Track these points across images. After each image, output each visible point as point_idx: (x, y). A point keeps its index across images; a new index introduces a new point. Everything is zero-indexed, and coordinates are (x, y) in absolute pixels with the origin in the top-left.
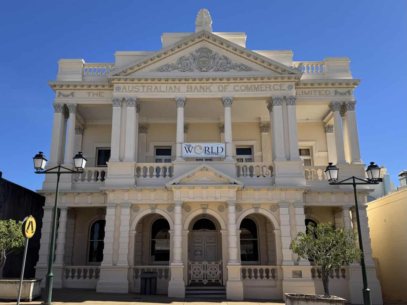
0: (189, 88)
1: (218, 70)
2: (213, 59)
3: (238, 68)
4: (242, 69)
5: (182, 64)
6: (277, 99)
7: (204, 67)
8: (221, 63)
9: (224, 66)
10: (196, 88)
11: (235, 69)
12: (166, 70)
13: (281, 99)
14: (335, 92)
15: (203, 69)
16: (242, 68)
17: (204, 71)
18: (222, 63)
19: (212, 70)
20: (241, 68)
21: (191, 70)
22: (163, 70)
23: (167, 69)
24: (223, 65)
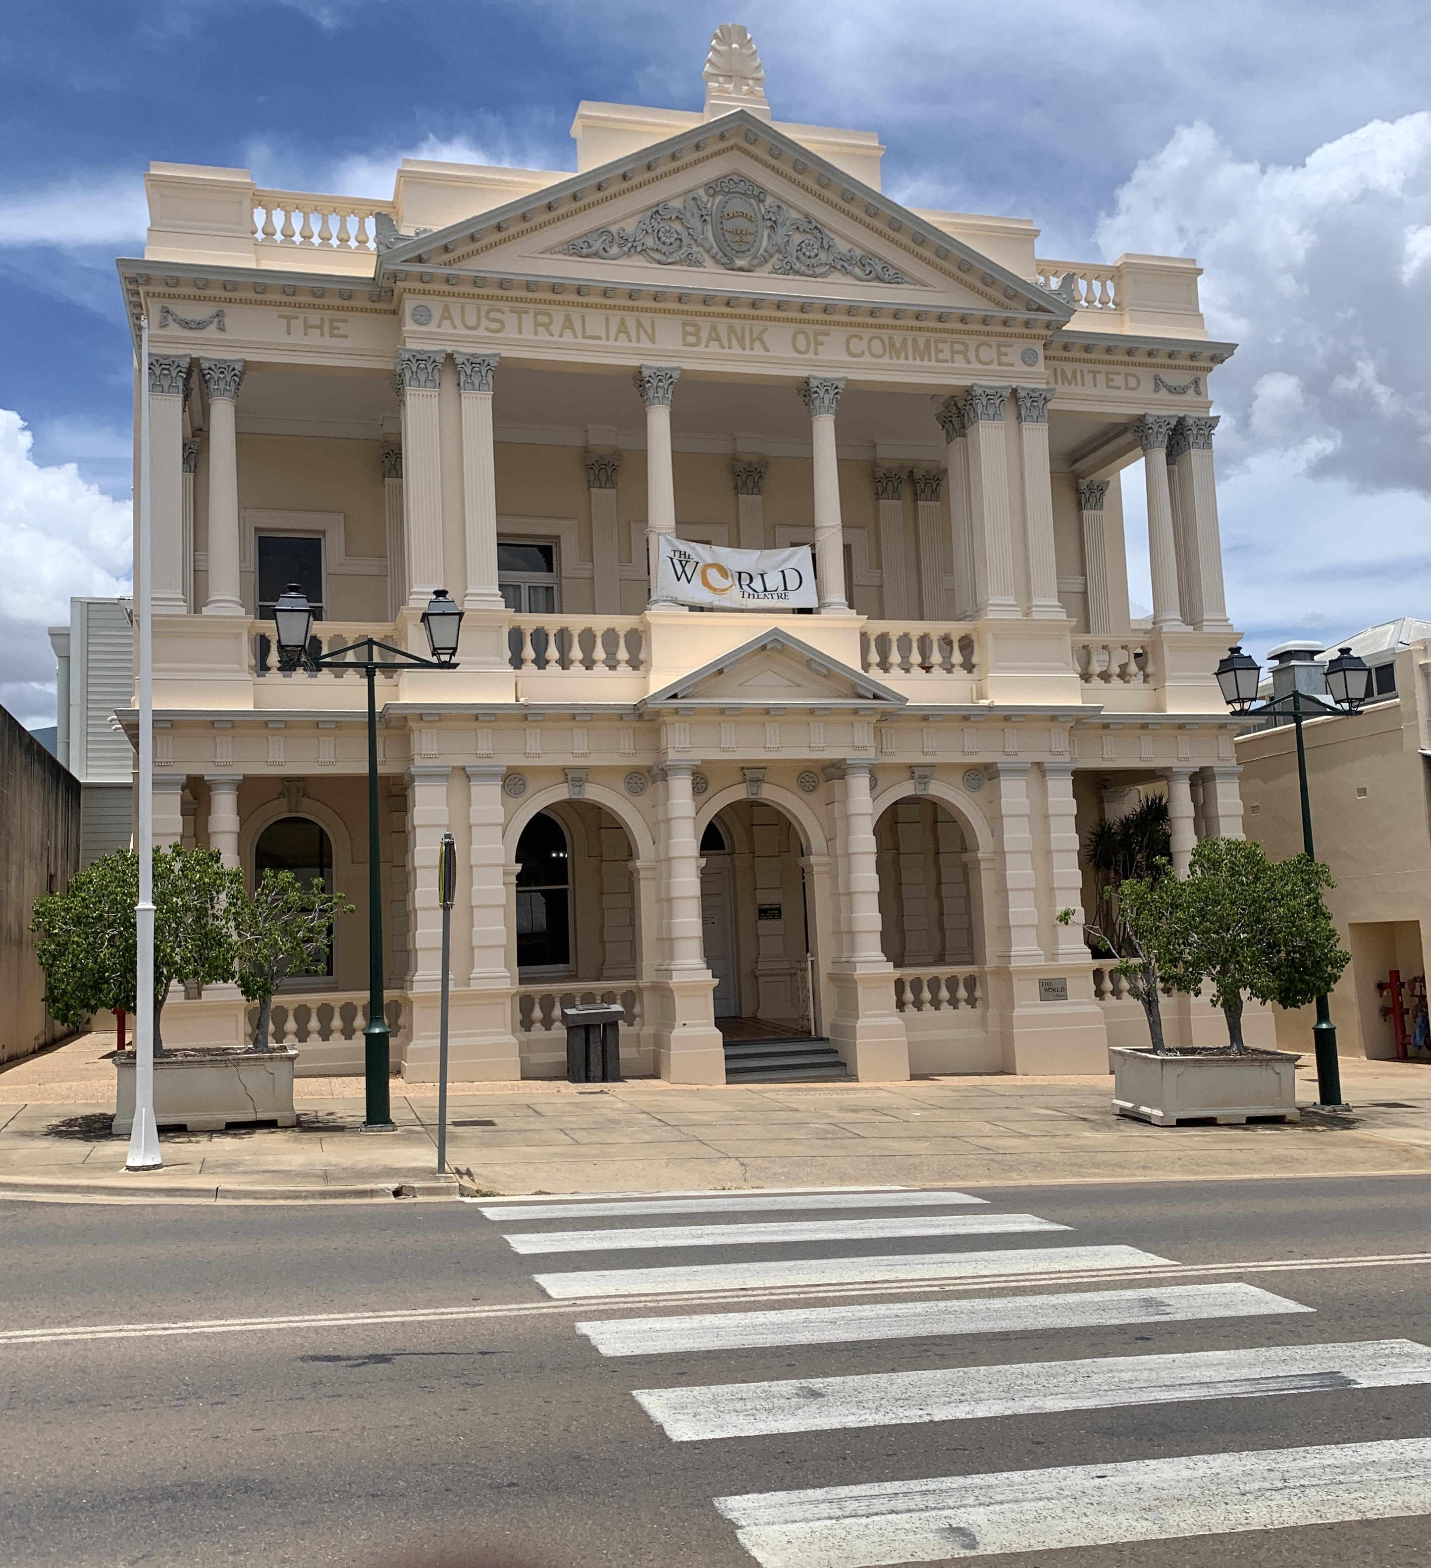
0: (691, 334)
1: (791, 268)
2: (772, 227)
3: (857, 271)
4: (873, 274)
5: (661, 234)
6: (992, 395)
7: (740, 255)
8: (799, 245)
9: (809, 257)
10: (714, 335)
11: (847, 273)
12: (602, 252)
13: (1001, 396)
14: (1153, 382)
15: (739, 263)
16: (870, 272)
17: (741, 269)
18: (803, 245)
19: (769, 267)
20: (868, 272)
21: (691, 261)
22: (593, 249)
23: (604, 249)
24: (808, 253)
